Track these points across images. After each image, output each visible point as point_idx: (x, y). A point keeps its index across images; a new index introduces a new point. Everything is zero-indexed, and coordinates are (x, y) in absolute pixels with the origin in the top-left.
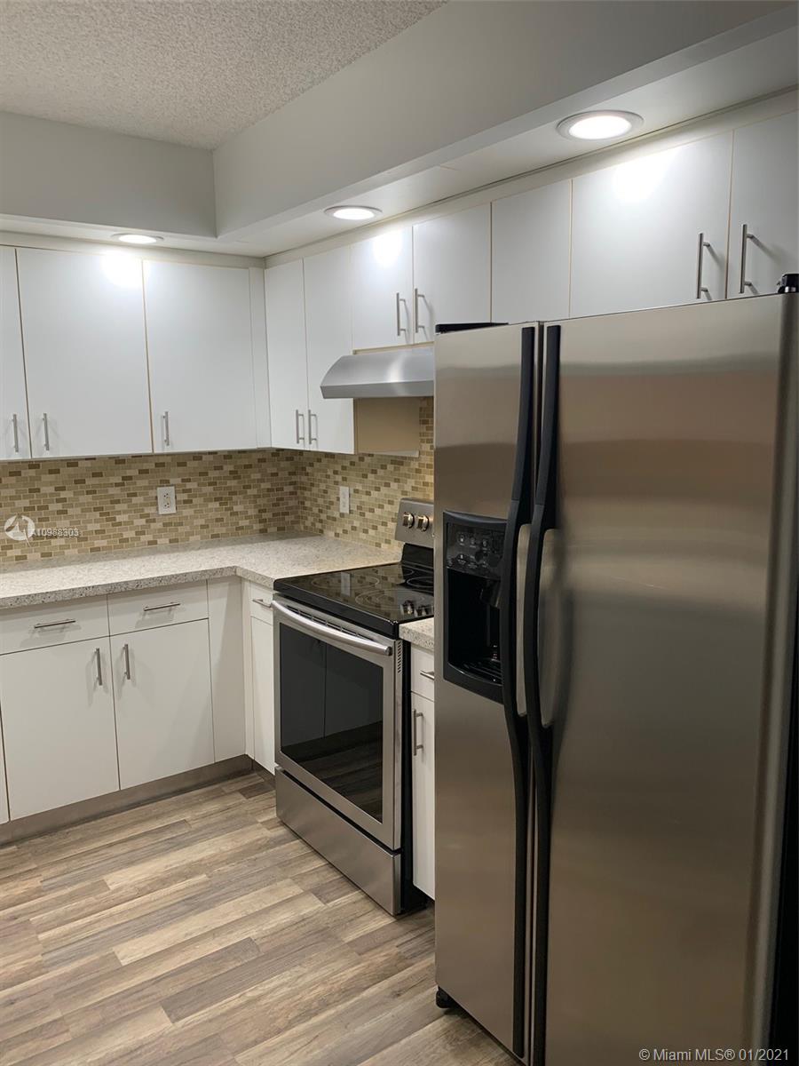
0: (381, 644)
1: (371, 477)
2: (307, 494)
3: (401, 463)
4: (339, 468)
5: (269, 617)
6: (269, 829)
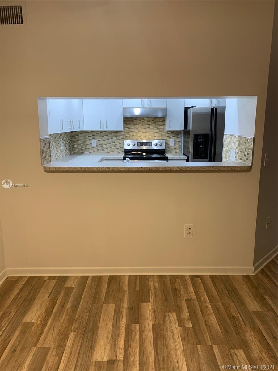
1: (105, 137)
2: (75, 143)
4: (91, 135)
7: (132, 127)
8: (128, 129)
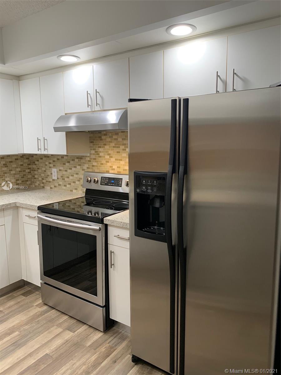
0: (95, 226)
1: (67, 164)
2: (36, 172)
3: (81, 158)
4: (51, 161)
5: (36, 222)
6: (40, 308)
7: (101, 149)
8: (95, 152)
